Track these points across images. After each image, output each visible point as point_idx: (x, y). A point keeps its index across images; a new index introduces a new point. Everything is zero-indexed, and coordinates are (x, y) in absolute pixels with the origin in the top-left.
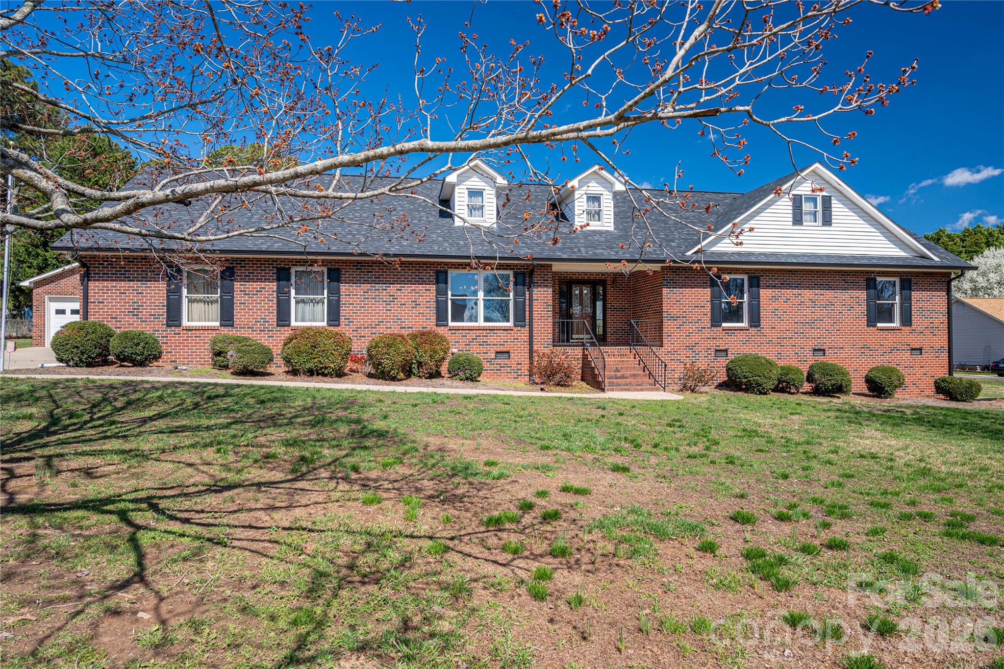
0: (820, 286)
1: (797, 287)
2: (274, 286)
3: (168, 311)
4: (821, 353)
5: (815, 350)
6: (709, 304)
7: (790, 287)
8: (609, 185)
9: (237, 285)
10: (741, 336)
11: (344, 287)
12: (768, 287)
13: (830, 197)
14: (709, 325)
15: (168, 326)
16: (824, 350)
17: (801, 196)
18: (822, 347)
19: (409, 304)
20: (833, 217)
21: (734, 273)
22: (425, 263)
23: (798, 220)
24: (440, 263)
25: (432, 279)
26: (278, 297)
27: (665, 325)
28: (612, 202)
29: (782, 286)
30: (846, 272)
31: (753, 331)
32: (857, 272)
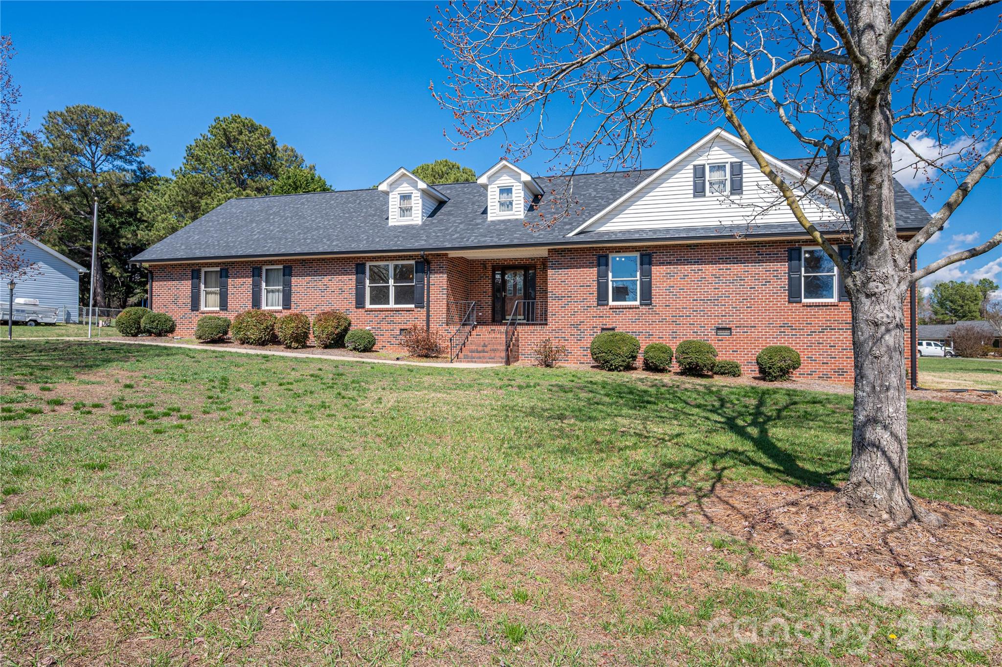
0: (726, 261)
1: (696, 263)
2: (250, 280)
3: (192, 301)
4: (728, 332)
5: (718, 329)
6: (595, 283)
7: (688, 262)
8: (516, 176)
9: (230, 280)
10: (630, 314)
11: (294, 280)
12: (662, 264)
13: (741, 163)
14: (595, 304)
15: (193, 310)
16: (730, 329)
17: (704, 165)
18: (728, 326)
19: (337, 291)
20: (744, 184)
21: (623, 252)
22: (349, 258)
23: (699, 191)
24: (359, 258)
25: (354, 270)
26: (253, 289)
27: (550, 304)
28: (523, 192)
29: (679, 262)
30: (759, 243)
31: (644, 309)
32: (776, 242)
